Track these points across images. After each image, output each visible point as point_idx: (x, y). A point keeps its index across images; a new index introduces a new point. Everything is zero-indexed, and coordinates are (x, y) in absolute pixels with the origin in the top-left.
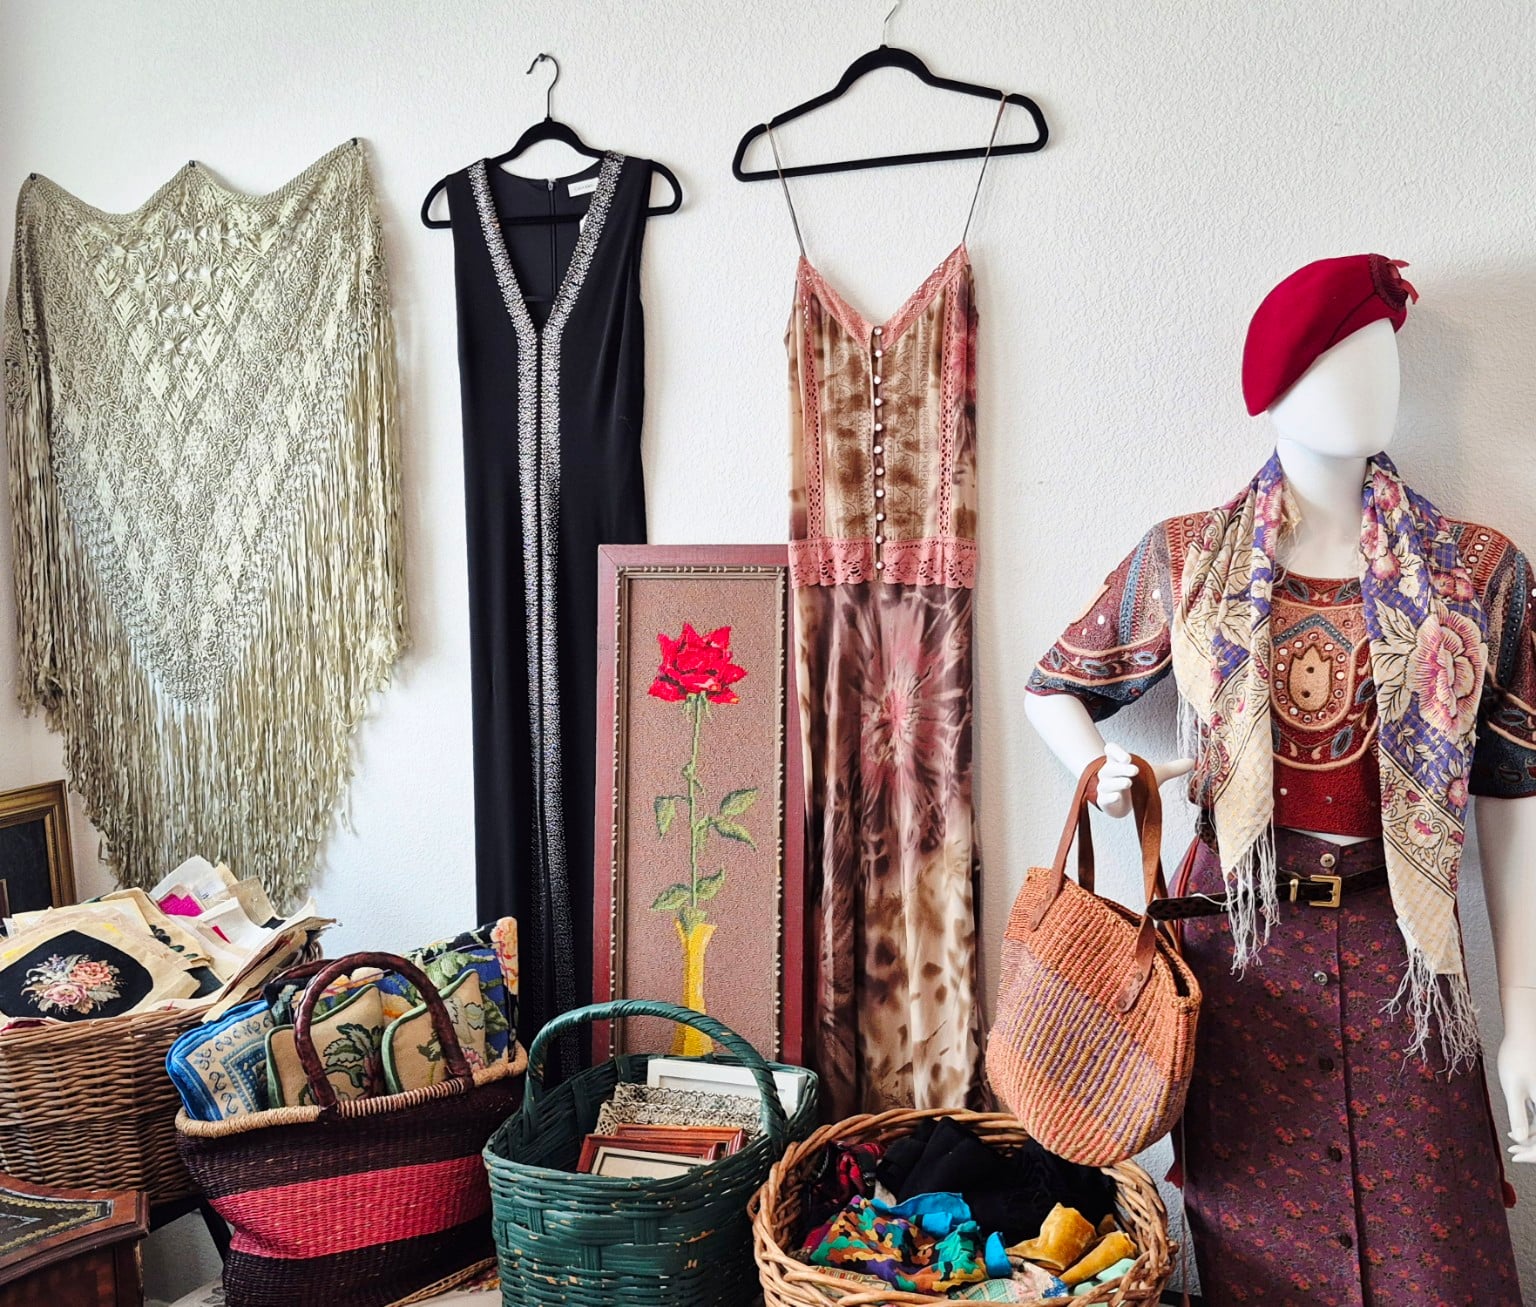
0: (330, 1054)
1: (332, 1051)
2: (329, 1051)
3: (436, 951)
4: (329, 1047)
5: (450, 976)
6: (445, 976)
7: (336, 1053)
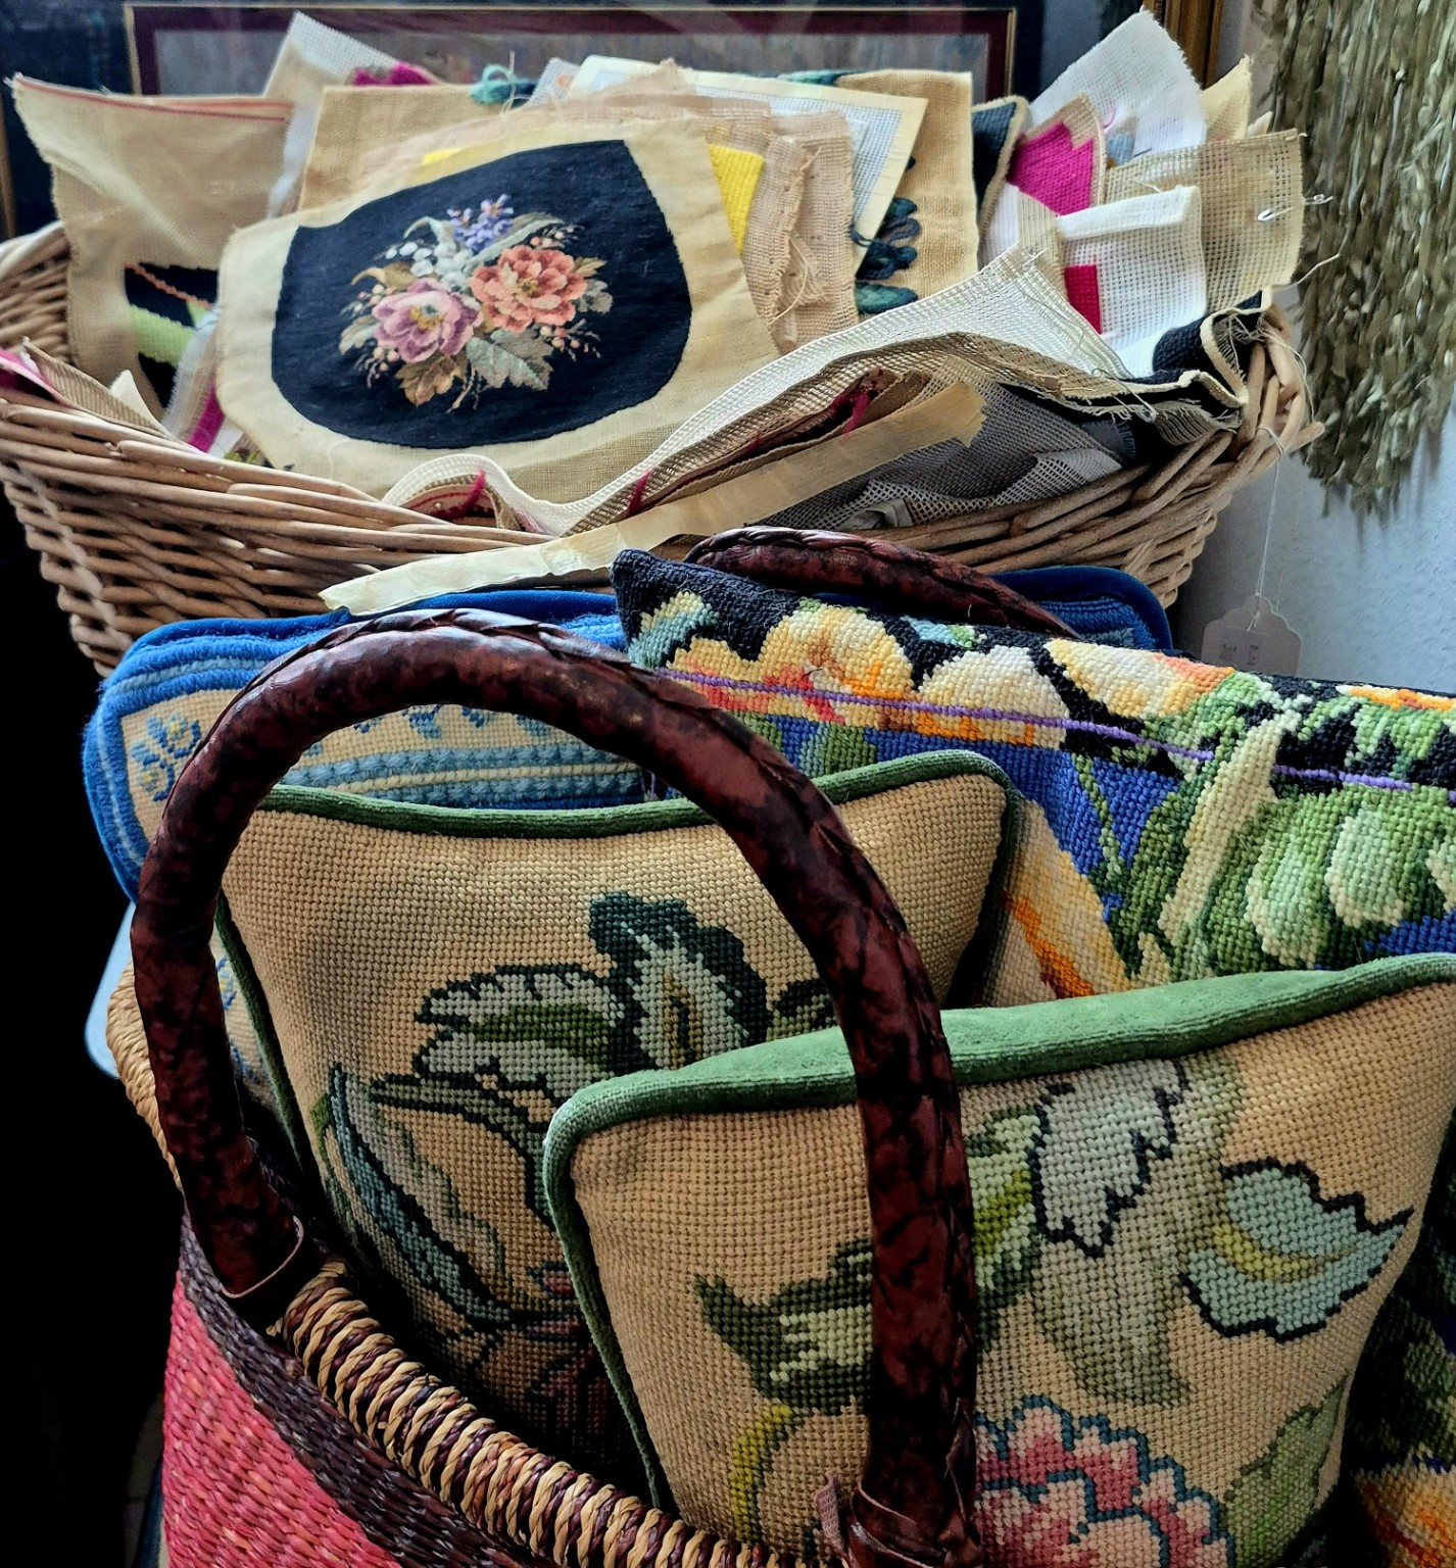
0: (458, 1023)
1: (475, 1012)
2: (460, 1005)
3: (1367, 744)
4: (472, 987)
5: (1353, 916)
6: (1324, 904)
7: (490, 1030)
